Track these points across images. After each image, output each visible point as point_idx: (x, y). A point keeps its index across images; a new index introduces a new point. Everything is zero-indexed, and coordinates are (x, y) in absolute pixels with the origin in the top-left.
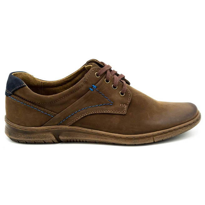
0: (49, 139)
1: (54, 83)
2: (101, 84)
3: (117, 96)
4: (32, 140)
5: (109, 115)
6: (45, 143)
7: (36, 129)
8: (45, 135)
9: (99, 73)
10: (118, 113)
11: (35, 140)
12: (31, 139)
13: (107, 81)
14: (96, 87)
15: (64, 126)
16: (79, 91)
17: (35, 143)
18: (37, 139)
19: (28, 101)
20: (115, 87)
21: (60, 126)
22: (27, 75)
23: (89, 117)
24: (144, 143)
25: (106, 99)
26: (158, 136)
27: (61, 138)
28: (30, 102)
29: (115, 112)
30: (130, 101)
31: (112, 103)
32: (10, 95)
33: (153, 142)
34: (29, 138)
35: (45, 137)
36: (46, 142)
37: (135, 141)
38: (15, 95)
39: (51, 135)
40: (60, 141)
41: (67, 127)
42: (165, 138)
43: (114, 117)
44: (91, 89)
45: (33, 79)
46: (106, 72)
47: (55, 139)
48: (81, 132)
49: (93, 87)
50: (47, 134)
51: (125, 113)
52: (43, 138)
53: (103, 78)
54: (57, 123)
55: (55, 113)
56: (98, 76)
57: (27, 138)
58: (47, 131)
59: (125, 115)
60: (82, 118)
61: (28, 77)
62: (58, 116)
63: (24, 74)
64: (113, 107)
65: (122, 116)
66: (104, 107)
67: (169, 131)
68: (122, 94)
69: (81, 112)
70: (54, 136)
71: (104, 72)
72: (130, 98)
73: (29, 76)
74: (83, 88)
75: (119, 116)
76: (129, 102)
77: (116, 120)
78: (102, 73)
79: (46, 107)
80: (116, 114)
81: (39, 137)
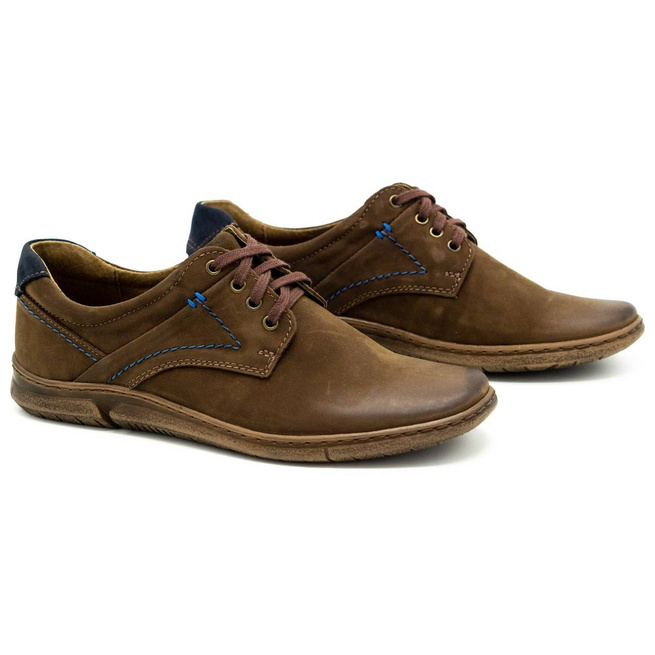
0: (88, 415)
1: (146, 276)
2: (219, 292)
3: (254, 328)
4: (51, 411)
6: (81, 423)
7: (60, 386)
8: (78, 402)
9: (218, 264)
10: (250, 371)
11: (57, 412)
12: (48, 410)
13: (237, 286)
14: (203, 299)
15: (121, 388)
16: (160, 305)
17: (61, 421)
19: (49, 315)
20: (253, 304)
21: (113, 388)
22: (75, 251)
23: (177, 372)
24: (301, 459)
25: (224, 332)
26: (340, 448)
27: (113, 416)
28: (53, 317)
29: (243, 370)
30: (285, 345)
32: (19, 295)
33: (325, 459)
34: (46, 406)
35: (78, 409)
36: (83, 420)
37: (278, 450)
38: (28, 296)
39: (92, 405)
40: (114, 426)
41: (127, 391)
42: (360, 455)
43: (238, 382)
44: (191, 303)
45: (91, 261)
46: (236, 263)
47: (99, 416)
49: (196, 297)
50: (84, 403)
51: (267, 376)
52: (74, 411)
53: (227, 277)
54: (103, 377)
55: (101, 353)
56: (213, 269)
57: (40, 406)
58: (84, 395)
59: (265, 379)
60: (159, 373)
61: (77, 254)
62: (106, 360)
63: (69, 246)
64: (239, 356)
65: (258, 381)
66: (219, 351)
67: (374, 439)
68: (269, 323)
69: (160, 357)
70: (99, 408)
71: (230, 260)
72: (288, 337)
73: (81, 254)
74: (170, 298)
75: (249, 380)
76: (283, 346)
77: (239, 390)
78: (224, 263)
79: (85, 335)
80: (243, 375)
81: (66, 407)
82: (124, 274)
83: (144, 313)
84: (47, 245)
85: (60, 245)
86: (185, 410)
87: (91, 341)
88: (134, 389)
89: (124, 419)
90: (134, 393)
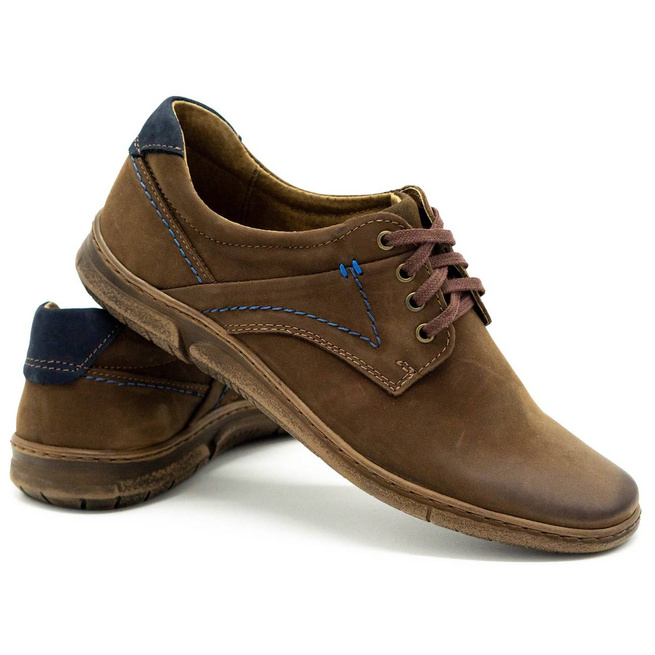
0: (163, 337)
2: (381, 271)
3: (403, 331)
4: (119, 310)
5: (348, 372)
7: (143, 287)
8: (157, 317)
9: (393, 239)
10: (377, 379)
12: (117, 308)
13: (404, 274)
14: (359, 271)
15: (217, 326)
16: (305, 256)
18: (131, 318)
19: (165, 200)
20: (413, 303)
21: (207, 321)
23: (293, 342)
25: (368, 321)
27: (194, 352)
28: (168, 205)
29: (370, 374)
30: (431, 368)
31: (378, 342)
32: (135, 156)
34: (116, 302)
35: (155, 324)
36: (154, 339)
38: (146, 163)
39: (173, 328)
41: (223, 333)
43: (359, 385)
44: (343, 270)
45: (233, 147)
46: (414, 247)
49: (351, 266)
50: (164, 320)
51: (396, 393)
52: (149, 324)
53: (397, 258)
54: (202, 305)
55: (211, 277)
56: (384, 242)
57: (110, 298)
58: (168, 312)
59: (392, 396)
60: (272, 333)
62: (214, 288)
63: (215, 119)
64: (375, 357)
65: (383, 395)
66: (351, 340)
67: (488, 520)
68: (424, 334)
69: (280, 315)
70: (180, 337)
71: (409, 241)
72: (437, 359)
74: (322, 254)
75: (374, 390)
76: (429, 367)
77: (356, 396)
78: (400, 241)
79: (200, 246)
80: (369, 380)
81: (140, 316)
82: (266, 177)
83: (282, 254)
84: (191, 108)
85: (206, 114)
86: (284, 389)
87: (205, 256)
88: (233, 335)
89: (205, 361)
90: (230, 339)
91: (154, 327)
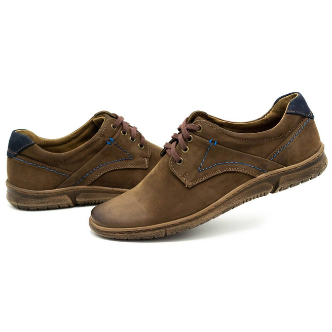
0: (65, 202)
2: (118, 136)
3: (136, 149)
5: (130, 170)
6: (59, 208)
8: (60, 198)
11: (49, 204)
12: (44, 205)
13: (124, 133)
14: (113, 140)
16: (95, 146)
17: (48, 209)
18: (51, 204)
20: (133, 139)
21: (77, 187)
25: (125, 153)
27: (78, 200)
29: (136, 167)
31: (131, 157)
32: (15, 156)
34: (42, 203)
35: (60, 200)
36: (61, 206)
38: (22, 155)
39: (66, 197)
40: (77, 205)
41: (85, 187)
43: (136, 172)
44: (109, 143)
47: (71, 202)
48: (100, 192)
49: (110, 140)
50: (63, 197)
52: (58, 202)
53: (120, 130)
54: (73, 183)
55: (71, 173)
56: (114, 127)
57: (39, 204)
58: (62, 193)
60: (102, 175)
64: (133, 162)
66: (124, 162)
68: (141, 146)
69: (100, 169)
70: (70, 198)
72: (149, 151)
74: (100, 142)
75: (140, 171)
76: (149, 155)
77: (138, 176)
78: (118, 124)
80: (137, 169)
88: (89, 185)
89: (83, 200)
90: (89, 187)
91: (60, 202)
